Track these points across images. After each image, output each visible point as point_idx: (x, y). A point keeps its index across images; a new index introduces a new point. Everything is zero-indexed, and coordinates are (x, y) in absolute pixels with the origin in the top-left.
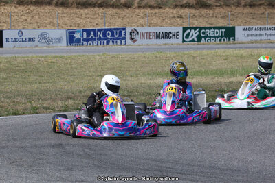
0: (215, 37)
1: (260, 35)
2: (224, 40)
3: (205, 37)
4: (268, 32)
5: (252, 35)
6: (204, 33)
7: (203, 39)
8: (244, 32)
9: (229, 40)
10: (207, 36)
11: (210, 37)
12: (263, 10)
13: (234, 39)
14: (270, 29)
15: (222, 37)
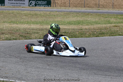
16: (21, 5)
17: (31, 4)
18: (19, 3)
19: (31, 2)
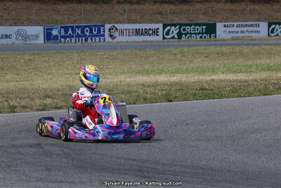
0: (195, 34)
1: (242, 32)
2: (205, 37)
3: (186, 34)
4: (250, 29)
5: (233, 32)
6: (184, 30)
7: (184, 36)
8: (226, 29)
9: (210, 37)
10: (188, 33)
11: (191, 34)
12: (245, 6)
13: (215, 36)
14: (252, 25)
15: (203, 33)
16: (251, 34)
17: (272, 32)
18: (247, 31)
19: (274, 29)
